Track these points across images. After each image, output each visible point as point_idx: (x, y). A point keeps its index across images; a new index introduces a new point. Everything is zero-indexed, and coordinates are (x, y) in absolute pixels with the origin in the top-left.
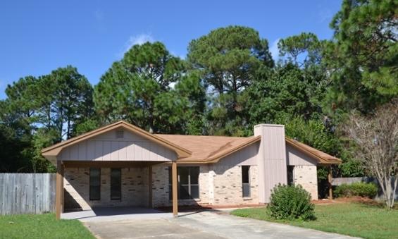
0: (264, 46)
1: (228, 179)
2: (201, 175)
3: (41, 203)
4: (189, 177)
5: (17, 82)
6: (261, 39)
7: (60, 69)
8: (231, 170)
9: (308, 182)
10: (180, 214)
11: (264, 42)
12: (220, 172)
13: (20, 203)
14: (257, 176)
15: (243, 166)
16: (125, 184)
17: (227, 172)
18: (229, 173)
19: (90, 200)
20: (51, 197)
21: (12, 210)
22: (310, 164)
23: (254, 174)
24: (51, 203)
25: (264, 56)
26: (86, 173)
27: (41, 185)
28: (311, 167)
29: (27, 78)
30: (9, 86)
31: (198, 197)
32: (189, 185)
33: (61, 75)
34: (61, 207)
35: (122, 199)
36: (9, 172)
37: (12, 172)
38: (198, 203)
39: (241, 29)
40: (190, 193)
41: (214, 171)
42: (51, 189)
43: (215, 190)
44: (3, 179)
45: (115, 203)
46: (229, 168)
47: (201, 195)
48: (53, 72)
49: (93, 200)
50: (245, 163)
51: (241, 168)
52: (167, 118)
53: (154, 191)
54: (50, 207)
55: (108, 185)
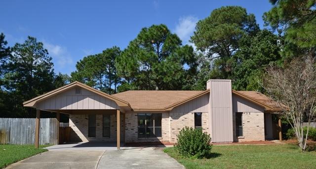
0: (252, 20)
1: (183, 123)
2: (163, 120)
3: (44, 138)
4: (154, 121)
5: (82, 60)
6: (248, 14)
7: (108, 49)
8: (185, 116)
9: (255, 126)
10: (122, 148)
11: (251, 16)
12: (176, 117)
13: (31, 138)
14: (208, 120)
15: (195, 113)
16: (113, 126)
17: (182, 118)
18: (184, 119)
19: (89, 136)
20: (51, 134)
21: (26, 142)
22: (257, 111)
23: (205, 119)
24: (51, 138)
25: (253, 27)
26: (86, 119)
27: (45, 126)
28: (258, 114)
29: (89, 57)
30: (78, 63)
31: (161, 136)
32: (154, 127)
33: (108, 53)
34: (57, 141)
35: (111, 136)
36: (25, 118)
37: (27, 118)
38: (160, 140)
39: (231, 8)
40: (154, 133)
41: (171, 117)
42: (51, 129)
43: (171, 131)
44: (21, 122)
45: (106, 139)
46: (184, 114)
47: (163, 135)
48: (103, 52)
49: (90, 137)
50: (198, 111)
51: (194, 115)
52: (162, 79)
53: (126, 131)
54: (50, 140)
55: (101, 127)
